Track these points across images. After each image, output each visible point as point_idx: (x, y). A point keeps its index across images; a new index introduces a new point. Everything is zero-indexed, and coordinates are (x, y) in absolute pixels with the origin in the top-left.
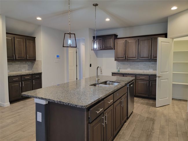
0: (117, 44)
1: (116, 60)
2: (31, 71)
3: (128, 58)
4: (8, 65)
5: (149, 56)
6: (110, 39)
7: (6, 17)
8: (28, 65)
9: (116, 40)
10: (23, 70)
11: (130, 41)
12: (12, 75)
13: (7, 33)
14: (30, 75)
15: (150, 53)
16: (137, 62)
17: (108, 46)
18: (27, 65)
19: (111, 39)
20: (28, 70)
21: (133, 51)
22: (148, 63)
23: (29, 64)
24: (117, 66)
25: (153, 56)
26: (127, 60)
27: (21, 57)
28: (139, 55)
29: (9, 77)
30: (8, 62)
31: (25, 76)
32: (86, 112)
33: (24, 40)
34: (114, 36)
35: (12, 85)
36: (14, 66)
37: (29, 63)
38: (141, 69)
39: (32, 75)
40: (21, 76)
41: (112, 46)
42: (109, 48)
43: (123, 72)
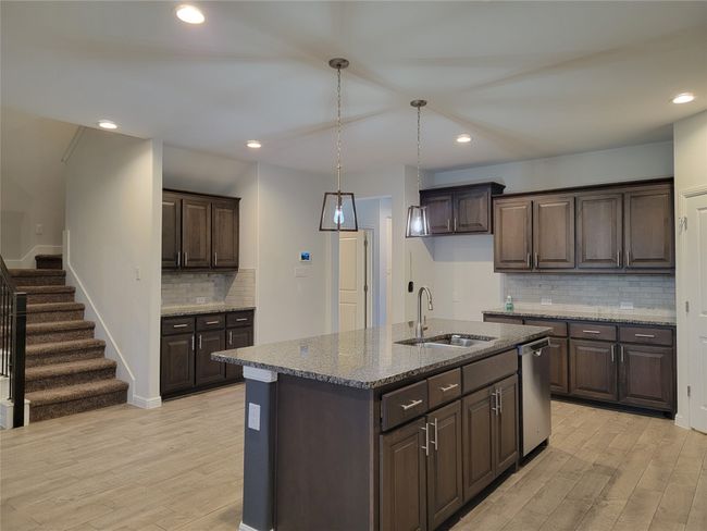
0: (501, 215)
1: (497, 269)
2: (223, 303)
3: (542, 265)
4: (163, 283)
5: (614, 254)
6: (477, 197)
7: (164, 144)
8: (216, 285)
9: (499, 201)
10: (202, 298)
11: (546, 203)
12: (170, 314)
13: (164, 190)
14: (219, 313)
15: (619, 245)
16: (575, 277)
17: (471, 220)
18: (213, 284)
19: (481, 200)
20: (215, 299)
21: (556, 239)
22: (614, 282)
23: (217, 280)
24: (505, 291)
25: (631, 256)
26: (537, 268)
27: (199, 260)
28: (580, 254)
29: (164, 319)
30: (163, 273)
31: (206, 318)
32: (372, 402)
33: (209, 208)
34: (489, 189)
35: (170, 344)
36: (176, 286)
37: (218, 278)
38: (589, 304)
39: (226, 314)
40: (196, 317)
41: (484, 221)
42: (475, 228)
43: (522, 313)
